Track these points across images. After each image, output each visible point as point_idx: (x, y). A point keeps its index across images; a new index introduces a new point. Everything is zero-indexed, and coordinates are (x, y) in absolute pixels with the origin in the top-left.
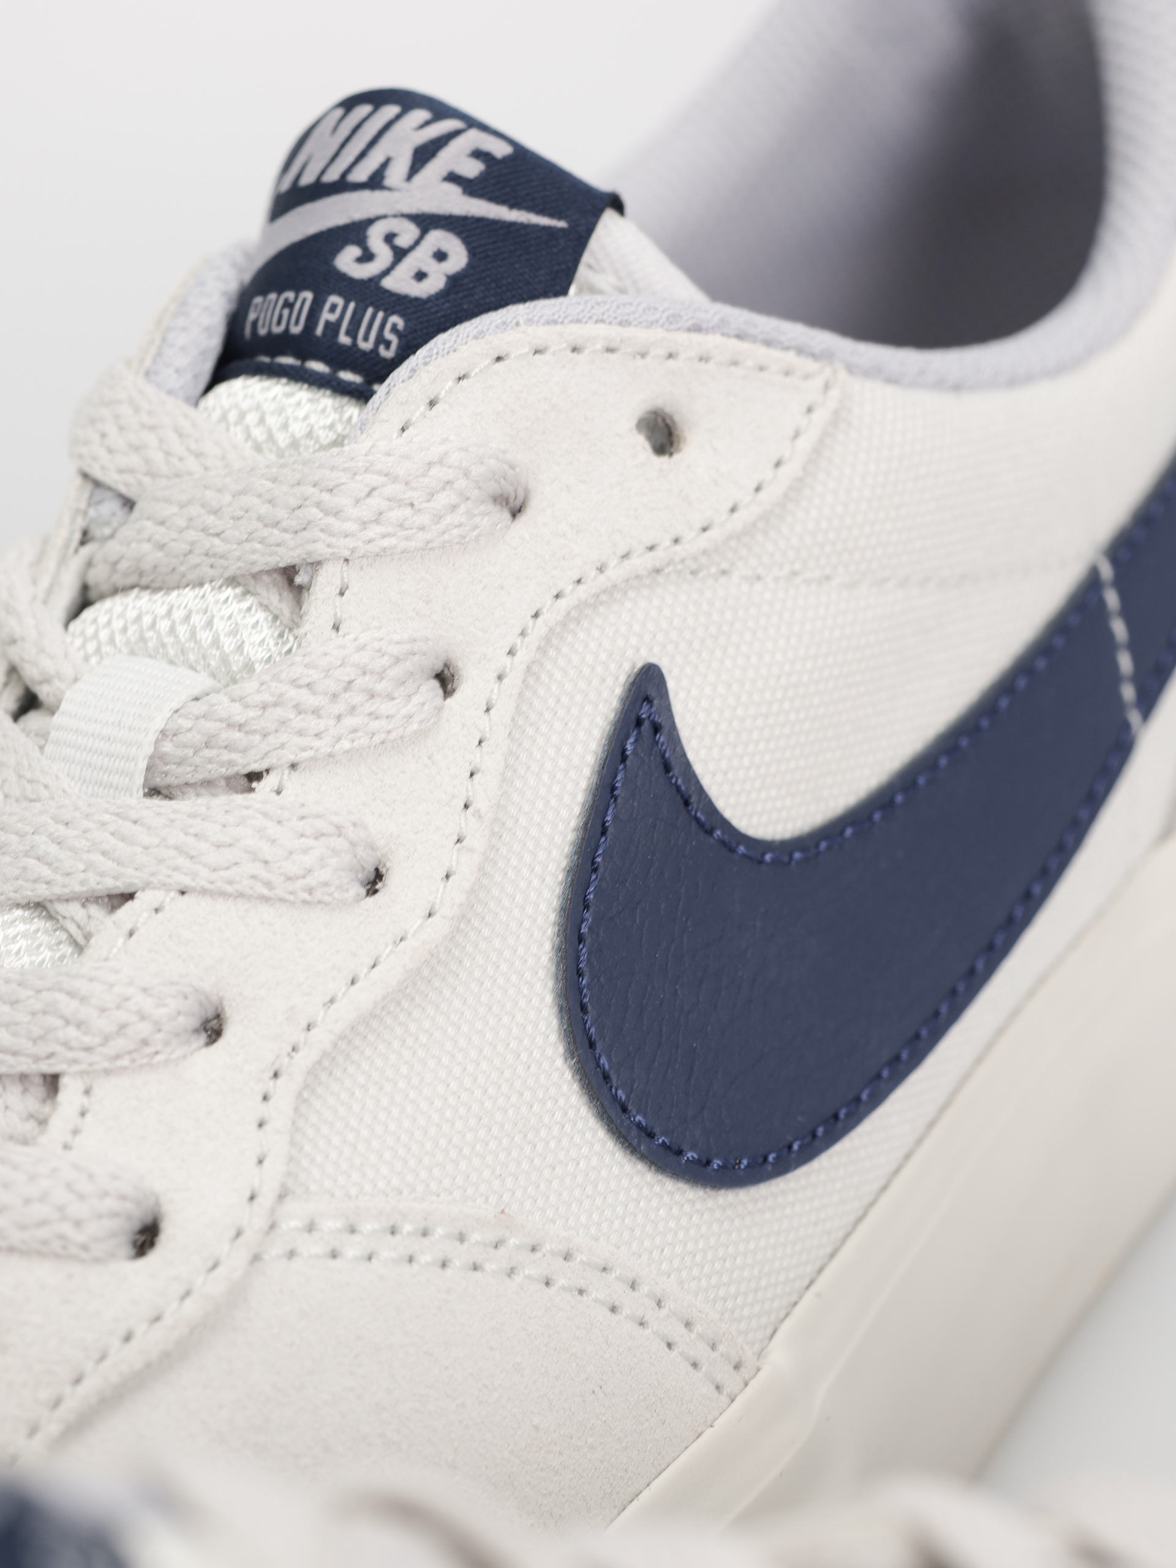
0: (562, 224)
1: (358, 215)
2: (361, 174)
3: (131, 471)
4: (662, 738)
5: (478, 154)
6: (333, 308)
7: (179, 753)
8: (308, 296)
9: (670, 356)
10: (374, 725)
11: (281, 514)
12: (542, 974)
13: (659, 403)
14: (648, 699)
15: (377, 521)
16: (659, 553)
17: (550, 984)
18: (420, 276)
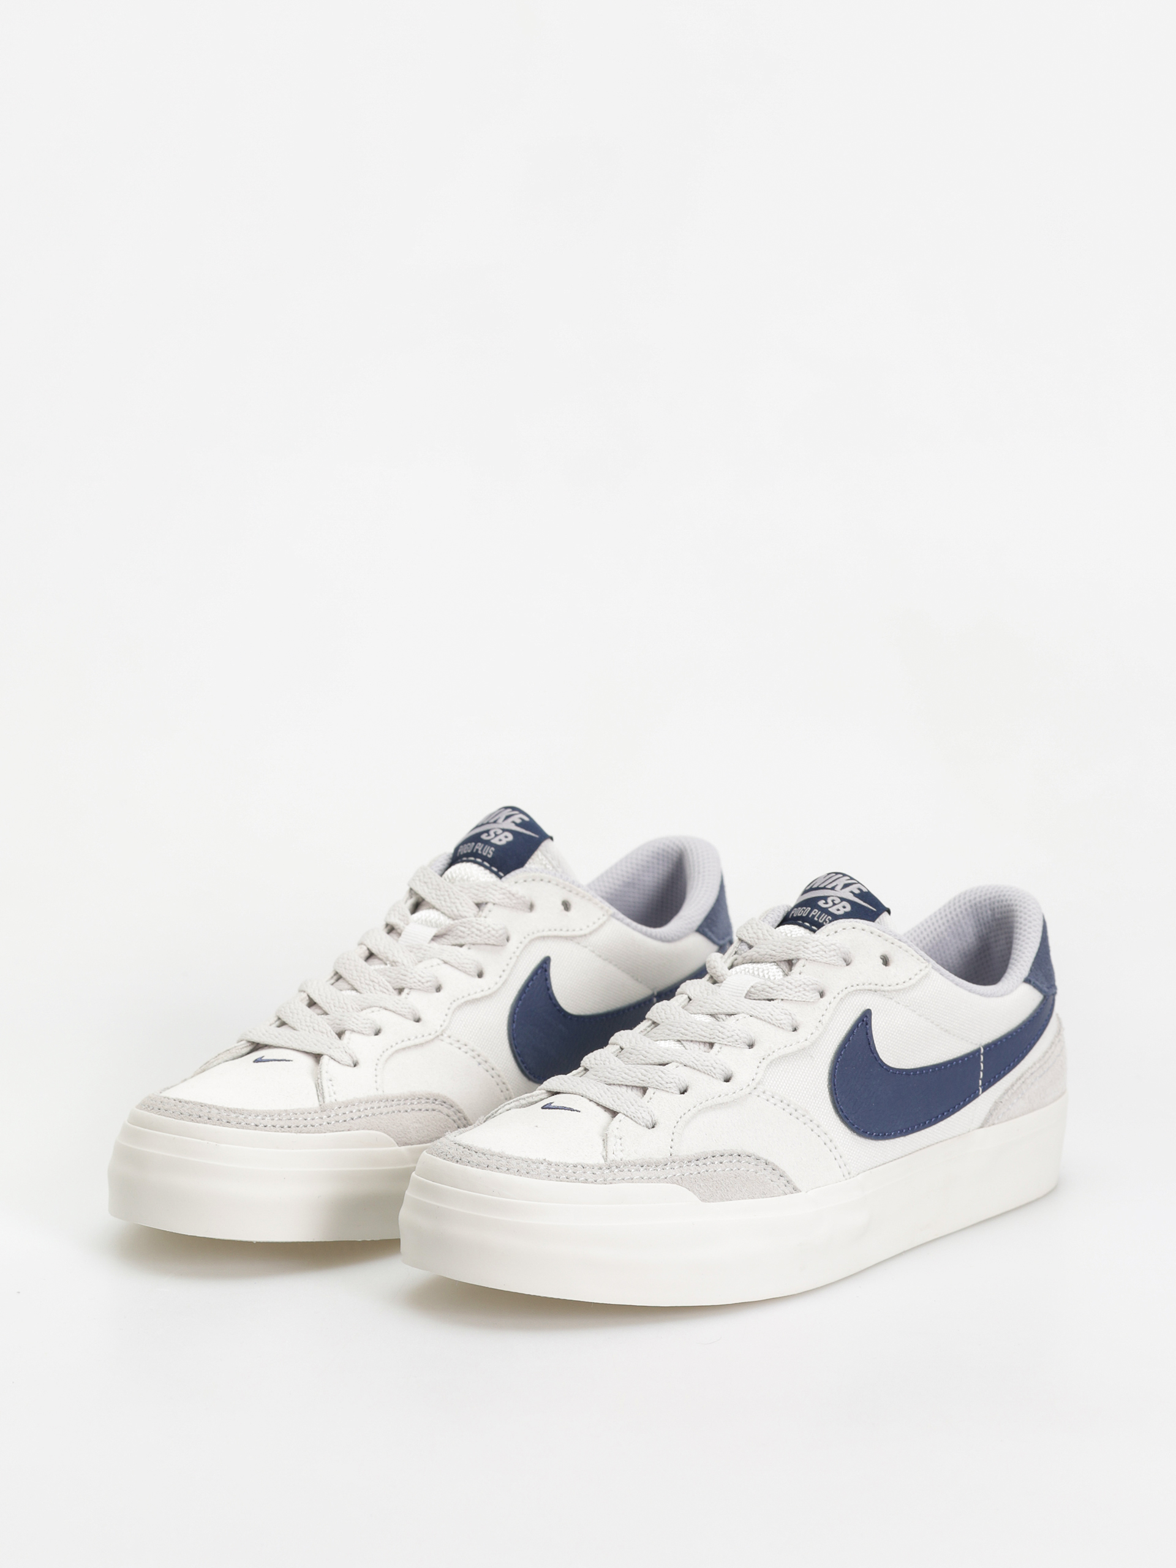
0: (875, 910)
1: (826, 895)
2: (829, 886)
3: (753, 938)
4: (868, 1027)
5: (859, 889)
6: (815, 912)
7: (755, 991)
8: (810, 909)
9: (892, 943)
10: (804, 996)
11: (793, 947)
12: (827, 1065)
13: (887, 953)
14: (866, 1017)
15: (816, 953)
16: (877, 987)
17: (828, 1068)
18: (838, 910)
